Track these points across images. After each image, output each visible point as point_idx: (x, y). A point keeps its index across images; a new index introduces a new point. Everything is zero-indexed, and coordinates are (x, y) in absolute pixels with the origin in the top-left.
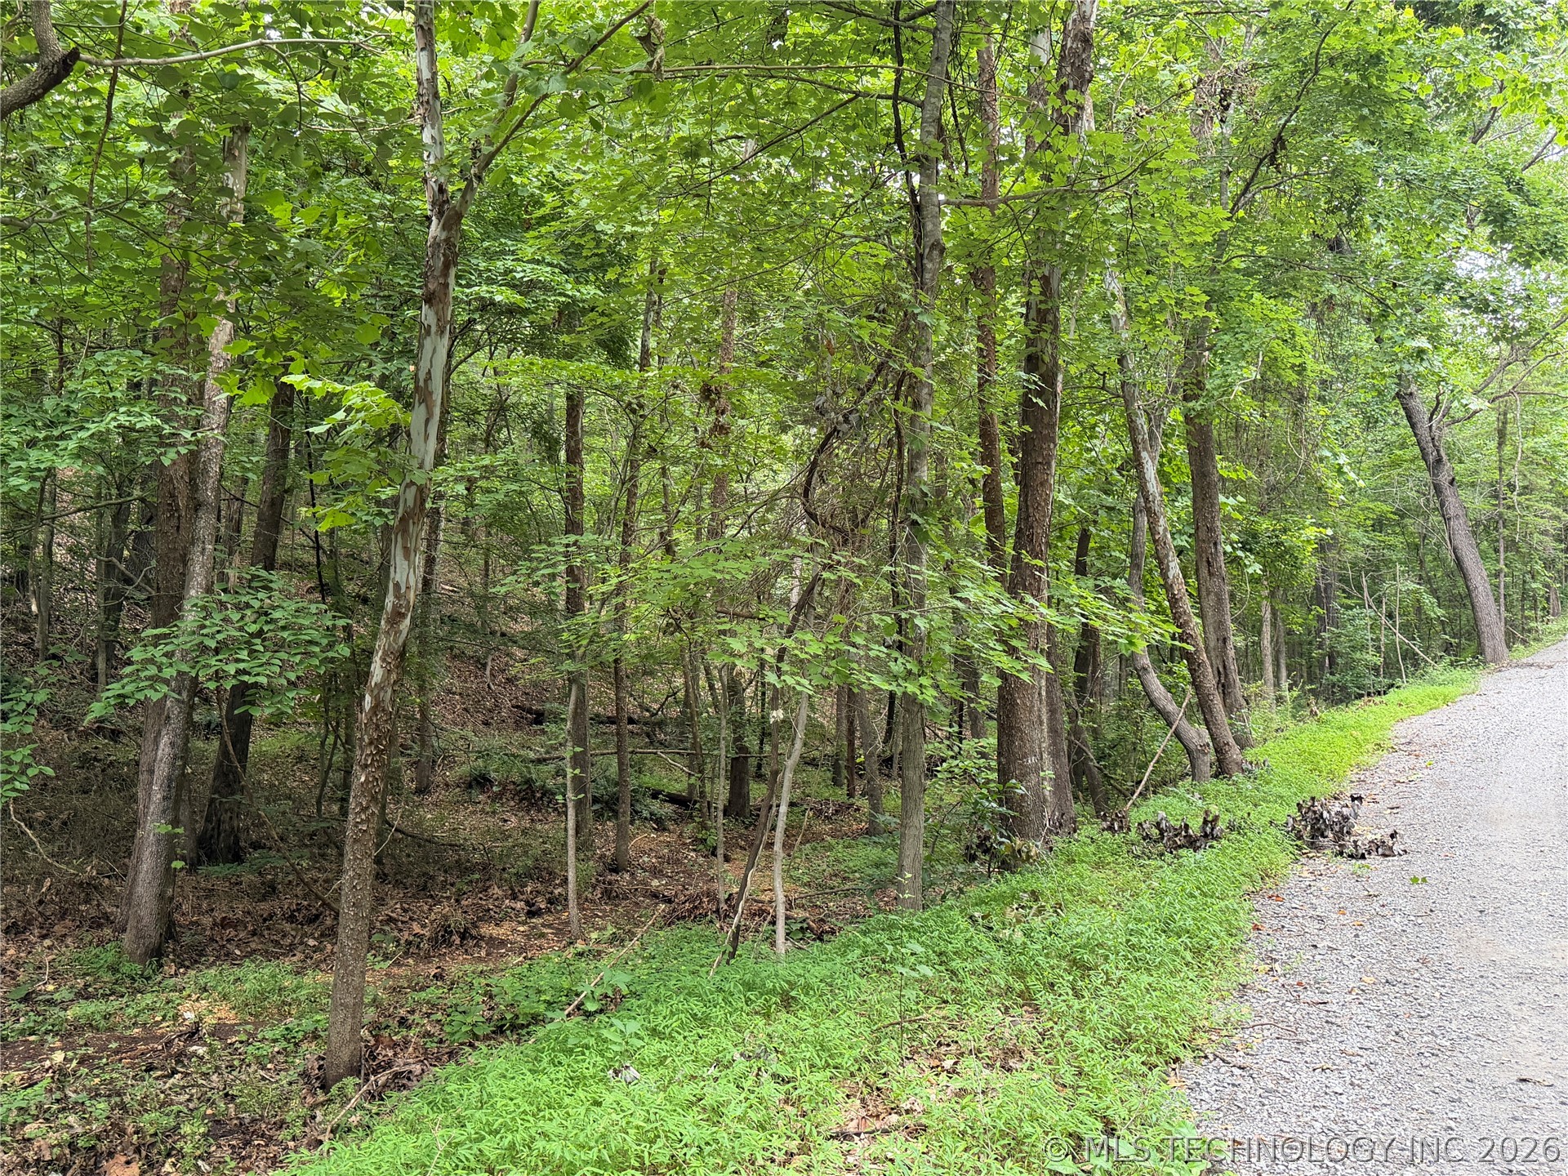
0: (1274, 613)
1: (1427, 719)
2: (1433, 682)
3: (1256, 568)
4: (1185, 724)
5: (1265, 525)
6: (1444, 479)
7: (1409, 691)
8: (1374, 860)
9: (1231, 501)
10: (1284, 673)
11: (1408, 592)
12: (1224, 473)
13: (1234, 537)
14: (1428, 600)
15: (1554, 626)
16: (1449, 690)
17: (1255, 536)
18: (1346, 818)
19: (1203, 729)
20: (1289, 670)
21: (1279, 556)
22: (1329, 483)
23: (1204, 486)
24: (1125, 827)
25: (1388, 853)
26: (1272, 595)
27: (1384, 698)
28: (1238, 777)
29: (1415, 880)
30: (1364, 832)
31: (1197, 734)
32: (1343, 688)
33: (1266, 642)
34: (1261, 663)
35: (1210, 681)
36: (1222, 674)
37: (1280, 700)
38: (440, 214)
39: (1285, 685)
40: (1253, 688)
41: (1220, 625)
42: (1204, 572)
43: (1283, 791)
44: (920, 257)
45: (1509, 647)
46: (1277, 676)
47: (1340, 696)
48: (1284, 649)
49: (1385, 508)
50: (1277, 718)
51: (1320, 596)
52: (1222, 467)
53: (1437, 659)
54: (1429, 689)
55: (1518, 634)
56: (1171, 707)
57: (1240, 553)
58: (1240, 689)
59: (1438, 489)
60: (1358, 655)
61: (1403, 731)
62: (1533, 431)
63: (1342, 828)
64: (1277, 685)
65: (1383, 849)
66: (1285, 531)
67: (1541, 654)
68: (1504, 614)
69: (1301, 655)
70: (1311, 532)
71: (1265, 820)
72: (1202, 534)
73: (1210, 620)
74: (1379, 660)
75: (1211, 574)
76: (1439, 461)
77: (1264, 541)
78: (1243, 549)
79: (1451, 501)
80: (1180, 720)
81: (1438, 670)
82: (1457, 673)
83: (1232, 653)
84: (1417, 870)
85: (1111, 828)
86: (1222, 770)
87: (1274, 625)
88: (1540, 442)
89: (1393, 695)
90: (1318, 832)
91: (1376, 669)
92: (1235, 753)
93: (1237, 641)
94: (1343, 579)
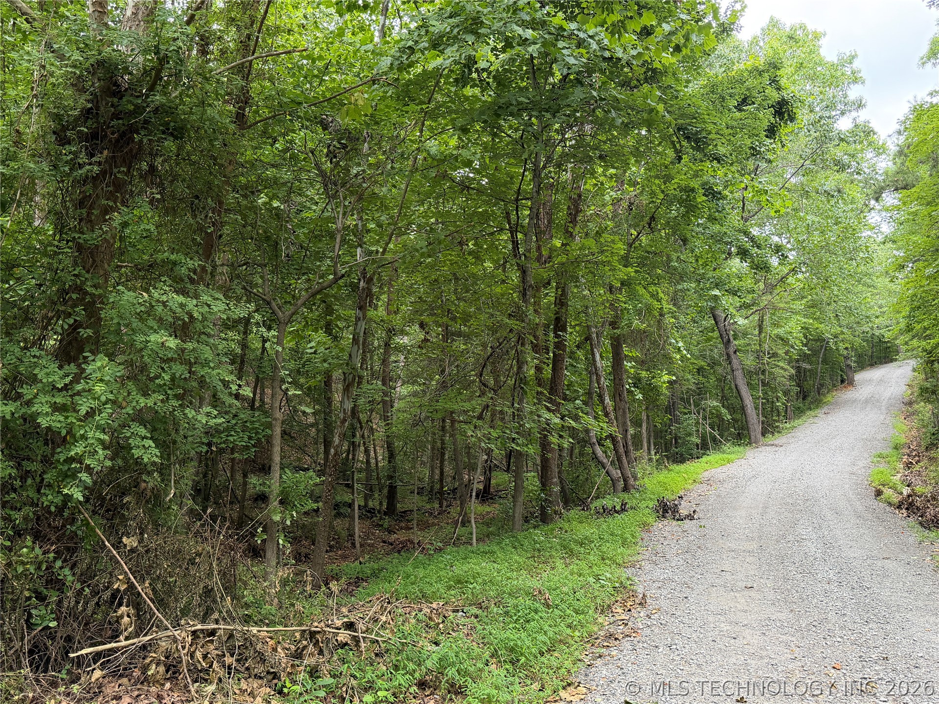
0: (648, 416)
1: (719, 470)
2: (724, 452)
3: (640, 396)
4: (611, 468)
5: (644, 374)
6: (731, 350)
7: (713, 457)
8: (687, 521)
9: (629, 364)
10: (652, 447)
11: (714, 407)
12: (626, 353)
13: (630, 381)
14: (724, 411)
15: (788, 425)
16: (732, 456)
17: (639, 380)
18: (676, 505)
19: (619, 472)
20: (655, 446)
21: (650, 390)
22: (674, 355)
23: (618, 359)
24: (589, 509)
25: (692, 519)
26: (647, 408)
27: (700, 460)
28: (633, 491)
29: (701, 526)
30: (683, 512)
31: (617, 473)
32: (682, 455)
33: (644, 431)
34: (641, 442)
35: (621, 450)
36: (626, 446)
37: (650, 460)
38: (364, 278)
39: (653, 452)
40: (638, 454)
41: (625, 423)
42: (618, 399)
43: (652, 496)
44: (525, 289)
45: (763, 435)
46: (649, 449)
47: (680, 459)
48: (652, 434)
49: (703, 363)
50: (649, 468)
51: (670, 409)
52: (626, 350)
53: (727, 440)
54: (721, 456)
55: (769, 428)
56: (605, 461)
57: (633, 389)
58: (634, 454)
59: (728, 355)
60: (688, 438)
61: (706, 474)
62: (776, 325)
63: (675, 510)
64: (649, 453)
65: (690, 517)
66: (653, 378)
67: (778, 439)
68: (761, 419)
69: (661, 438)
70: (666, 378)
71: (645, 506)
72: (617, 381)
73: (620, 422)
74: (698, 441)
75: (620, 400)
76: (729, 341)
77: (644, 382)
78: (634, 387)
79: (734, 361)
80: (609, 466)
81: (727, 447)
82: (737, 448)
83: (629, 437)
84: (702, 524)
85: (583, 509)
86: (626, 489)
87: (648, 423)
88: (780, 331)
89: (705, 459)
90: (665, 511)
91: (697, 445)
92: (631, 481)
93: (631, 431)
94: (682, 399)
